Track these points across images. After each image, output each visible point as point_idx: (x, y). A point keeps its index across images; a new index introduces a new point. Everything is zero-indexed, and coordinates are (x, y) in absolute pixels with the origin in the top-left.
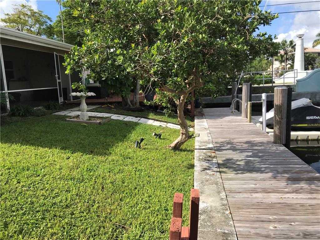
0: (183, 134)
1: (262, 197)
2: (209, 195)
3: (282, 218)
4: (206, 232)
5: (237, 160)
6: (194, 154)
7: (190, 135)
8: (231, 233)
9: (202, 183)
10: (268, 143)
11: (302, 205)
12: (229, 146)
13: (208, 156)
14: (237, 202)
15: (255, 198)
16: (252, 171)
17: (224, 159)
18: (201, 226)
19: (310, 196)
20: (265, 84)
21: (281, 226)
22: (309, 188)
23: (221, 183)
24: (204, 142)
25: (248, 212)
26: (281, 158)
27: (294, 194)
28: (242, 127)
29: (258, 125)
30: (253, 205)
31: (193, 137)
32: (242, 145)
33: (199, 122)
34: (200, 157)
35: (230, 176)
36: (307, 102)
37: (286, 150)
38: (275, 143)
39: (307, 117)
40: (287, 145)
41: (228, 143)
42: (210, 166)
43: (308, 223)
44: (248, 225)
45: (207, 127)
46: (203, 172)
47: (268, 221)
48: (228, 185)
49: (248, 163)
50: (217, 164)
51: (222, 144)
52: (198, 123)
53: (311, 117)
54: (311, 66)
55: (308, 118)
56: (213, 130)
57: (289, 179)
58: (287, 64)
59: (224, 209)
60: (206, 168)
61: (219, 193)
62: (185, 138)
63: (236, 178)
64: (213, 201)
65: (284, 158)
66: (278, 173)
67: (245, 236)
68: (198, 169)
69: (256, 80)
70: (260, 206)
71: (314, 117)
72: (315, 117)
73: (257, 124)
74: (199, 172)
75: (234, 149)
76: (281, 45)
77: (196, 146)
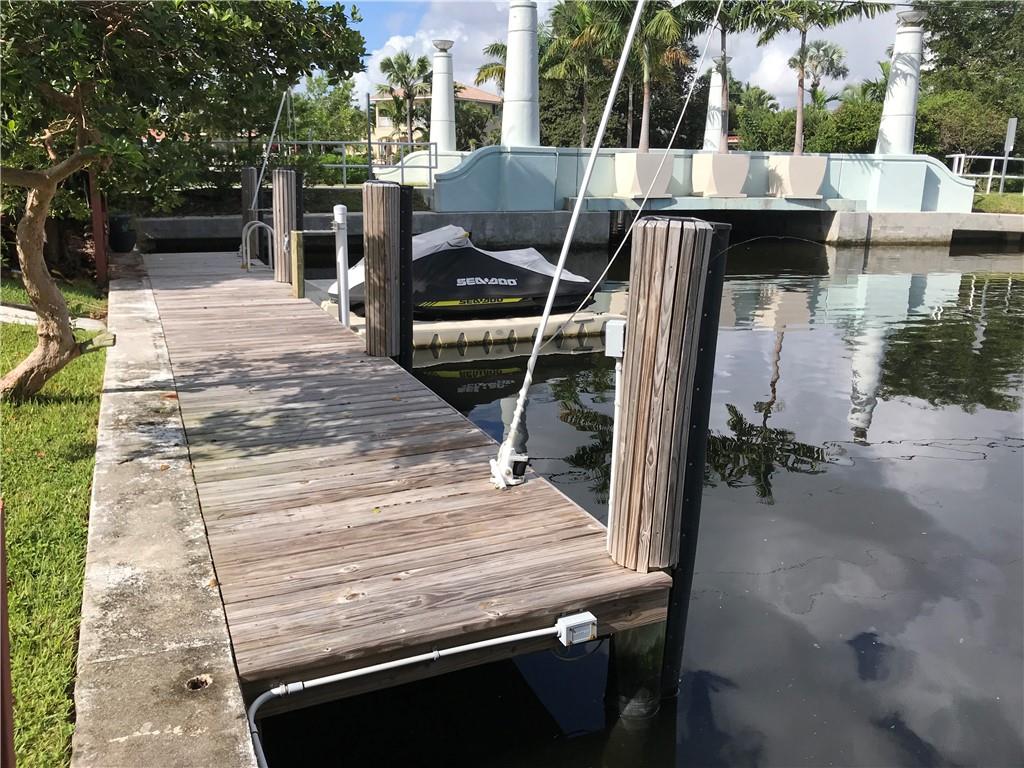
0: (47, 337)
1: (322, 515)
2: (147, 538)
3: (373, 565)
4: (121, 663)
5: (251, 414)
6: (99, 408)
7: (78, 342)
8: (216, 644)
9: (118, 503)
10: (351, 356)
11: (431, 519)
12: (227, 373)
13: (152, 410)
14: (239, 544)
15: (299, 522)
16: (295, 441)
17: (208, 414)
18: (106, 646)
19: (452, 490)
20: (348, 182)
21: (371, 589)
22: (452, 469)
23: (191, 492)
24: (140, 366)
25: (273, 568)
26: (384, 396)
27: (413, 491)
28: (273, 313)
29: (327, 304)
30: (293, 543)
31: (90, 347)
32: (269, 367)
33: (126, 298)
34: (121, 417)
35: (223, 465)
36: (459, 236)
37: (402, 373)
38: (371, 355)
39: (458, 280)
40: (404, 358)
41: (224, 364)
42: (154, 441)
43: (445, 565)
44: (272, 608)
45: (154, 314)
46: (127, 466)
47: (333, 584)
48: (213, 496)
49: (284, 419)
50: (179, 434)
51: (202, 366)
52: (122, 303)
53: (468, 279)
54: (474, 140)
55: (461, 282)
56: (175, 323)
57: (402, 452)
58: (413, 128)
59: (195, 574)
60: (140, 451)
61: (181, 524)
62: (60, 352)
63: (245, 470)
64: (158, 556)
65: (394, 396)
66: (374, 438)
67: (261, 644)
68: (110, 458)
69: (321, 168)
70: (313, 544)
71: (477, 279)
72: (479, 281)
73: (324, 303)
74: (110, 469)
75: (242, 381)
76: (396, 67)
77: (108, 379)
